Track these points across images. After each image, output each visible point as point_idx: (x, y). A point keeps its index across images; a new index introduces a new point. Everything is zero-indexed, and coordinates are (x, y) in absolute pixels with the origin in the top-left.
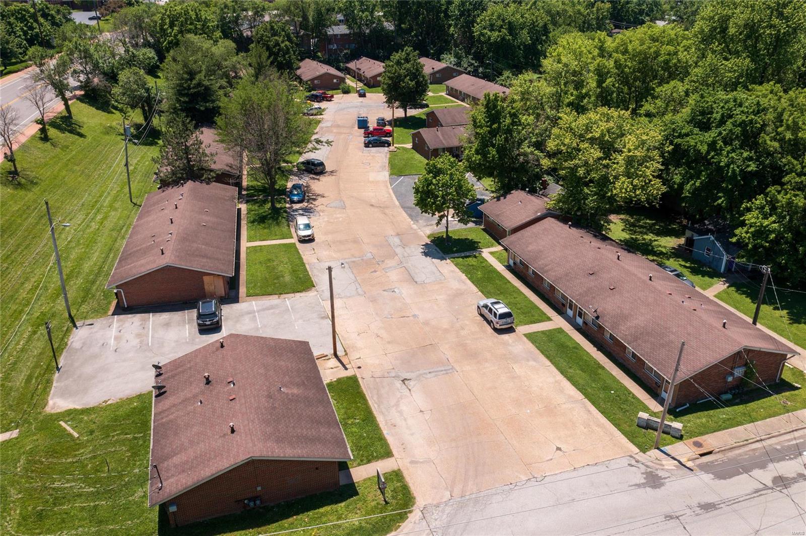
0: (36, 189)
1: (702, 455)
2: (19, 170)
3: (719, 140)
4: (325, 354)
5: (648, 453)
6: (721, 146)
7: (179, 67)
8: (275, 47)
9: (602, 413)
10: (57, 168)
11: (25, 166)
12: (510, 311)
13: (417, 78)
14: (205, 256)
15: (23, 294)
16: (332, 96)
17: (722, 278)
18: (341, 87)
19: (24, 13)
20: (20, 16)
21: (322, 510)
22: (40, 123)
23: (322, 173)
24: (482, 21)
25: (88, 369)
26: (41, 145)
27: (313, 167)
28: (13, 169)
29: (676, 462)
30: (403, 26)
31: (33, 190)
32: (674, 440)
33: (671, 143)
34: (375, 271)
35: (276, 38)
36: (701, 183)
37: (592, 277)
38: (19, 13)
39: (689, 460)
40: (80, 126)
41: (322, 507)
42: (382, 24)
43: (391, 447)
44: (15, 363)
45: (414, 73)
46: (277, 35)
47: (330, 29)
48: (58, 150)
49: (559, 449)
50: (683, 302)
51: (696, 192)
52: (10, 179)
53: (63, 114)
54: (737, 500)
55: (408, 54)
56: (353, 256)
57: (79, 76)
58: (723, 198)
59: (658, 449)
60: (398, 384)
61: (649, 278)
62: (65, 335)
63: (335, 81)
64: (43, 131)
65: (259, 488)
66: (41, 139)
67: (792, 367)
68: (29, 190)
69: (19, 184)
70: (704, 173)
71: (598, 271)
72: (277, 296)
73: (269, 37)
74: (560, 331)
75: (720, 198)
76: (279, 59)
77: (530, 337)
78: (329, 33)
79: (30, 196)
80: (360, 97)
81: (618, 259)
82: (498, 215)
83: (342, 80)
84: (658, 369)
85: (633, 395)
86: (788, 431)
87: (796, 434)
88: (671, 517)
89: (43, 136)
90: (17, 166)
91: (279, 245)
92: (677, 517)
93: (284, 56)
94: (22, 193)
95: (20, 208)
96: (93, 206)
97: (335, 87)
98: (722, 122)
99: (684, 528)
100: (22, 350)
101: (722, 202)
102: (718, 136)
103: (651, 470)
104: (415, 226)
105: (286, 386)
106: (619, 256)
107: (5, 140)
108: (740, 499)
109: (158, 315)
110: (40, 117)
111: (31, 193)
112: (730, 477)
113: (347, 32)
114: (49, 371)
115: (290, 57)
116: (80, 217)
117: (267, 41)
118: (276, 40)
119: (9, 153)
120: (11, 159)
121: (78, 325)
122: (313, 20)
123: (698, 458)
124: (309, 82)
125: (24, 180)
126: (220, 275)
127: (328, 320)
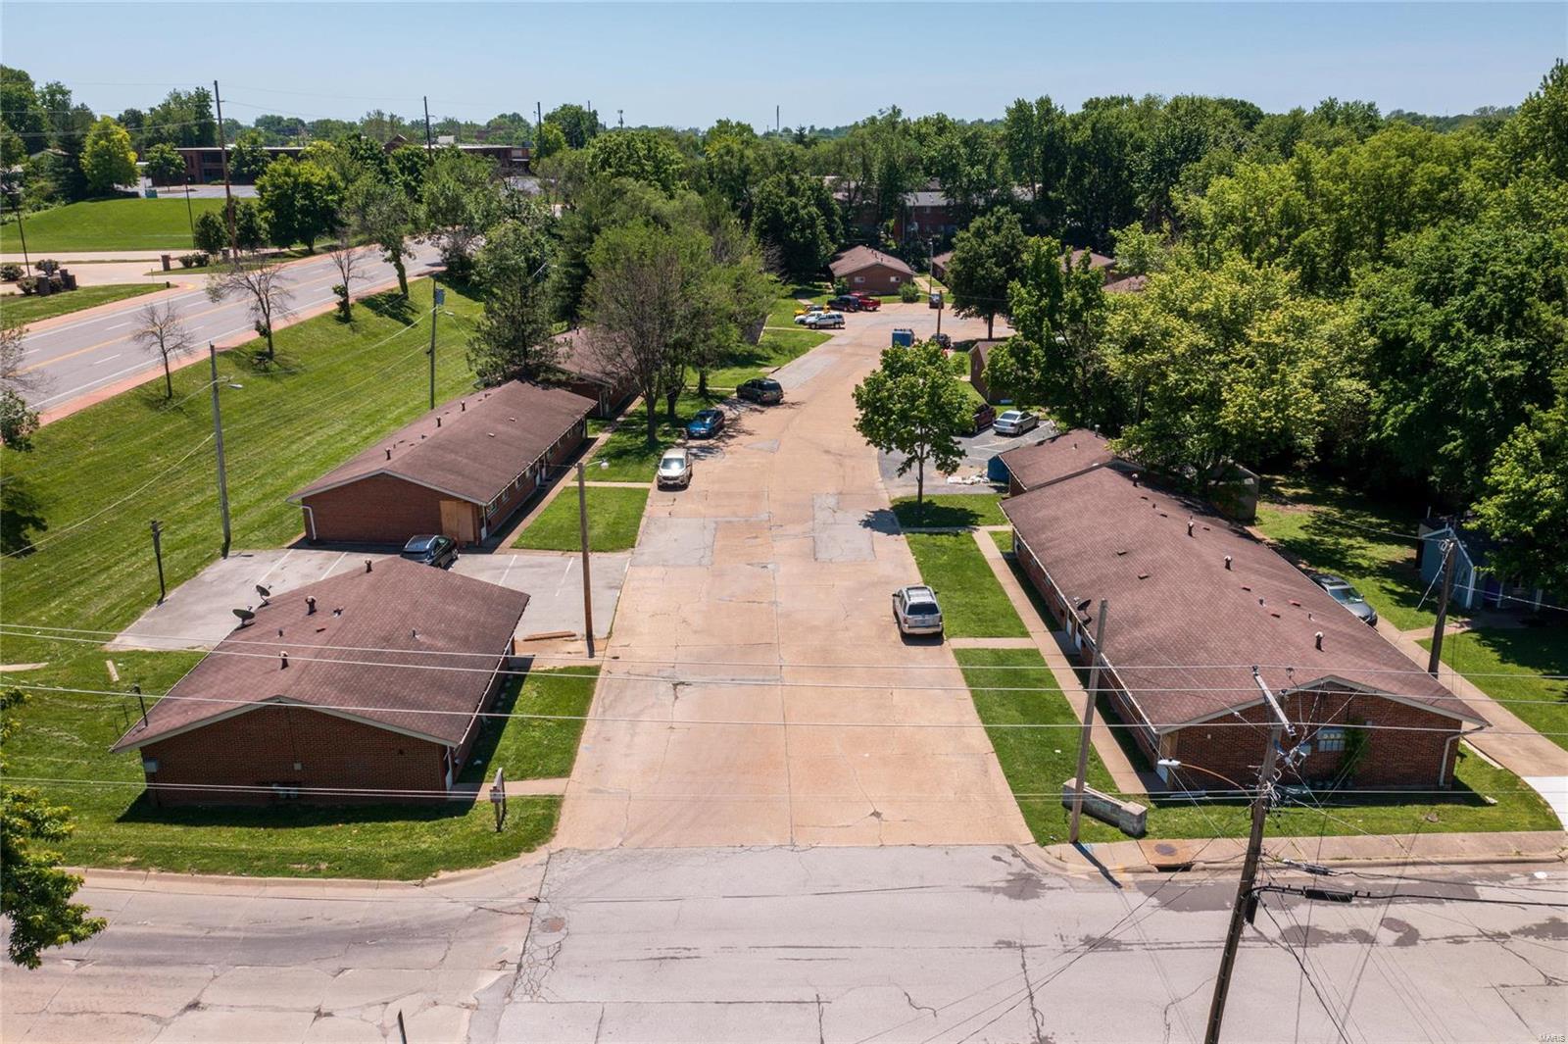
0: (289, 382)
1: (1162, 869)
2: (276, 352)
3: (1458, 320)
4: (573, 632)
5: (1049, 848)
6: (1459, 330)
7: (578, 219)
8: (788, 214)
9: (1008, 777)
10: (342, 359)
11: (290, 348)
12: (935, 601)
13: (1011, 262)
14: (459, 473)
15: (182, 507)
16: (878, 303)
17: (1463, 617)
18: (900, 290)
19: (416, 159)
20: (408, 164)
21: (390, 824)
22: (342, 295)
23: (776, 402)
24: (1188, 179)
25: (200, 608)
26: (334, 326)
27: (759, 392)
28: (267, 350)
29: (1097, 869)
30: (1050, 193)
31: (285, 381)
32: (1122, 835)
33: (1373, 332)
34: (756, 537)
35: (793, 199)
36: (1417, 409)
37: (1120, 559)
38: (408, 160)
39: (1126, 870)
40: (414, 311)
41: (393, 820)
42: (1009, 190)
43: (575, 766)
44: (109, 588)
45: (1006, 253)
46: (796, 196)
47: (910, 196)
48: (358, 336)
49: (876, 814)
50: (1261, 602)
51: (1407, 428)
52: (255, 361)
53: (395, 292)
54: (1175, 945)
55: (1000, 220)
56: (735, 514)
57: (439, 238)
58: (1460, 441)
59: (1076, 843)
60: (664, 688)
61: (1225, 563)
62: (200, 564)
63: (893, 279)
64: (344, 305)
65: (298, 766)
66: (339, 319)
67: (1499, 767)
68: (278, 381)
69: (266, 370)
70: (1426, 389)
71: (1136, 551)
72: (560, 553)
73: (781, 198)
74: (1033, 655)
75: (1454, 438)
76: (793, 235)
77: (962, 655)
78: (909, 204)
79: (276, 387)
80: (931, 307)
81: (1190, 534)
82: (1024, 467)
83: (907, 279)
84: (1142, 708)
85: (1101, 762)
86: (1393, 860)
87: (1409, 871)
88: (1009, 945)
89: (342, 314)
90: (275, 346)
91: (621, 489)
92: (1022, 948)
93: (802, 230)
94: (264, 382)
95: (247, 401)
96: (369, 416)
97: (891, 291)
98: (1469, 287)
99: (1024, 965)
100: (129, 575)
101: (1456, 448)
102: (1457, 311)
103: (1032, 871)
104: (881, 486)
105: (427, 632)
106: (1190, 528)
107: (260, 300)
108: (1182, 945)
109: (355, 555)
110: (341, 283)
111: (280, 385)
112: (1192, 910)
113: (943, 202)
114: (147, 602)
115: (813, 234)
116: (338, 427)
117: (777, 204)
118: (792, 203)
119: (263, 322)
120: (265, 331)
121: (230, 553)
122: (879, 179)
123: (1149, 872)
124: (844, 280)
125: (276, 366)
126: (466, 502)
127: (617, 591)
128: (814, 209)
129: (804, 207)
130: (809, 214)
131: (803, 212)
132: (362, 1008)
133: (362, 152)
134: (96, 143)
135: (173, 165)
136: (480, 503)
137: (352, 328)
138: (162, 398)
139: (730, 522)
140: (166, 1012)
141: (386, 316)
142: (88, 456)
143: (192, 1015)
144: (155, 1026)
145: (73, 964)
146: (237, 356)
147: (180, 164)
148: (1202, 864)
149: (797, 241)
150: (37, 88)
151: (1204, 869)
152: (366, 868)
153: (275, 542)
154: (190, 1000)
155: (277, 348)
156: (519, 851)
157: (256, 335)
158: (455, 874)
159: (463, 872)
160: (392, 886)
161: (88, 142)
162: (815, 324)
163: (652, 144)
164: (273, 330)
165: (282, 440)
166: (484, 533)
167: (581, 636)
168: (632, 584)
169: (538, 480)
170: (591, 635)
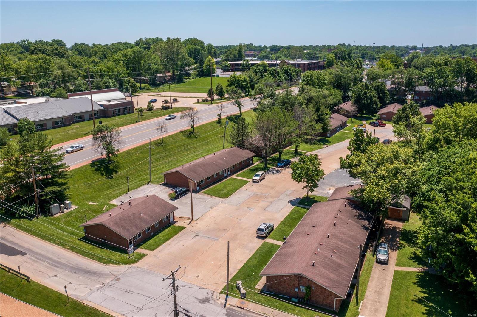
0: (195, 139)
1: (238, 307)
2: (194, 132)
5: (221, 295)
8: (363, 95)
11: (199, 130)
22: (219, 116)
28: (192, 131)
29: (225, 302)
34: (258, 200)
35: (366, 90)
37: (312, 228)
39: (230, 305)
43: (157, 249)
47: (416, 88)
49: (198, 276)
50: (318, 249)
52: (189, 134)
53: (238, 115)
56: (261, 192)
59: (227, 295)
60: (193, 236)
61: (328, 236)
64: (219, 119)
65: (105, 237)
68: (193, 139)
69: (191, 136)
71: (317, 226)
72: (211, 196)
76: (363, 101)
77: (264, 244)
79: (190, 141)
81: (335, 225)
89: (218, 121)
91: (243, 180)
103: (211, 298)
107: (192, 119)
110: (219, 114)
114: (124, 193)
116: (199, 152)
117: (360, 92)
119: (192, 125)
120: (192, 127)
121: (149, 184)
123: (234, 306)
124: (379, 116)
125: (193, 135)
127: (211, 209)
128: (372, 94)
132: (76, 284)
133: (257, 70)
135: (228, 67)
136: (195, 181)
137: (221, 125)
138: (160, 143)
139: (258, 194)
140: (51, 275)
141: (232, 122)
142: (137, 156)
143: (55, 277)
144: (48, 277)
145: (46, 263)
146: (185, 133)
147: (229, 67)
148: (246, 309)
150: (205, 45)
151: (246, 310)
152: (100, 260)
153: (158, 183)
154: (55, 275)
155: (196, 131)
156: (127, 264)
157: (190, 127)
158: (113, 265)
159: (114, 265)
160: (101, 264)
163: (319, 75)
164: (194, 126)
165: (183, 155)
166: (198, 188)
167: (191, 219)
168: (216, 208)
169: (226, 175)
170: (192, 219)
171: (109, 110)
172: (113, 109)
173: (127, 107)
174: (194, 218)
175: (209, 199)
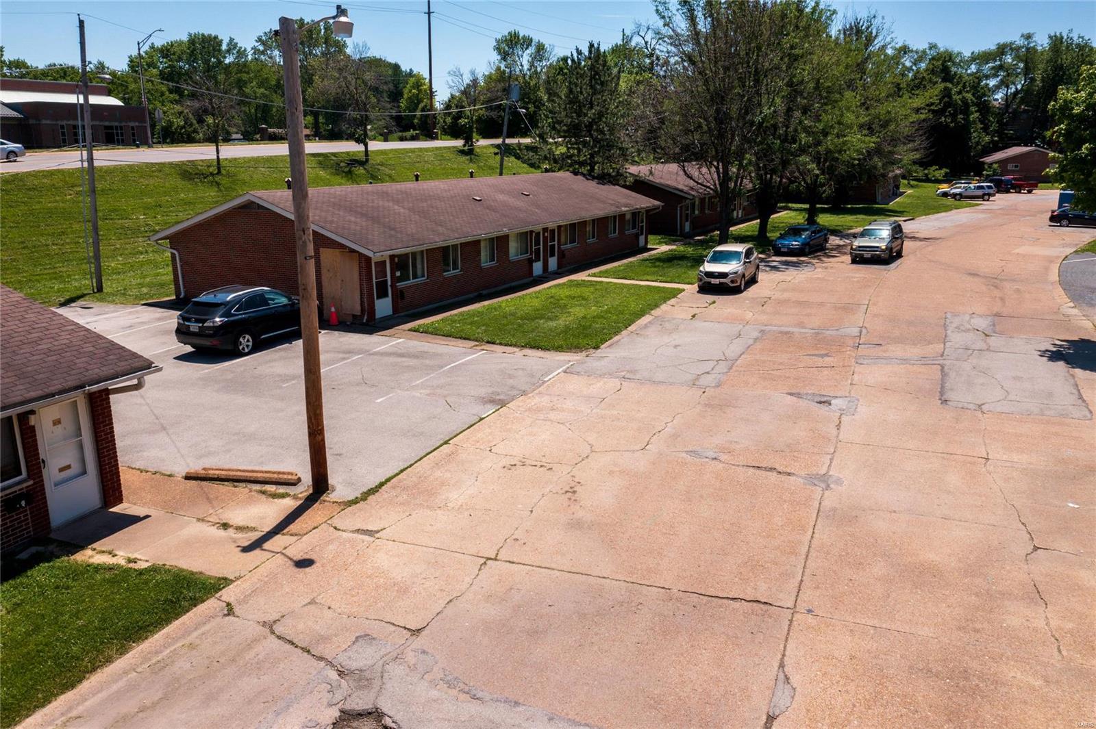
2: (371, 161)
11: (391, 162)
16: (1035, 186)
26: (451, 155)
28: (364, 159)
34: (827, 355)
48: (472, 166)
66: (461, 151)
69: (350, 172)
89: (466, 148)
115: (966, 119)
118: (946, 88)
122: (1043, 80)
124: (995, 166)
126: (353, 251)
127: (491, 409)
128: (969, 96)
129: (960, 93)
130: (964, 100)
131: (956, 97)
134: (410, 91)
136: (370, 254)
137: (471, 160)
138: (207, 174)
139: (787, 333)
146: (328, 158)
149: (947, 126)
155: (376, 160)
161: (406, 91)
162: (960, 194)
166: (384, 307)
167: (306, 487)
168: (534, 400)
169: (538, 268)
170: (321, 484)
171: (44, 122)
172: (60, 123)
173: (123, 124)
174: (335, 477)
175: (466, 354)
